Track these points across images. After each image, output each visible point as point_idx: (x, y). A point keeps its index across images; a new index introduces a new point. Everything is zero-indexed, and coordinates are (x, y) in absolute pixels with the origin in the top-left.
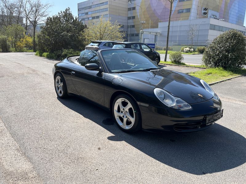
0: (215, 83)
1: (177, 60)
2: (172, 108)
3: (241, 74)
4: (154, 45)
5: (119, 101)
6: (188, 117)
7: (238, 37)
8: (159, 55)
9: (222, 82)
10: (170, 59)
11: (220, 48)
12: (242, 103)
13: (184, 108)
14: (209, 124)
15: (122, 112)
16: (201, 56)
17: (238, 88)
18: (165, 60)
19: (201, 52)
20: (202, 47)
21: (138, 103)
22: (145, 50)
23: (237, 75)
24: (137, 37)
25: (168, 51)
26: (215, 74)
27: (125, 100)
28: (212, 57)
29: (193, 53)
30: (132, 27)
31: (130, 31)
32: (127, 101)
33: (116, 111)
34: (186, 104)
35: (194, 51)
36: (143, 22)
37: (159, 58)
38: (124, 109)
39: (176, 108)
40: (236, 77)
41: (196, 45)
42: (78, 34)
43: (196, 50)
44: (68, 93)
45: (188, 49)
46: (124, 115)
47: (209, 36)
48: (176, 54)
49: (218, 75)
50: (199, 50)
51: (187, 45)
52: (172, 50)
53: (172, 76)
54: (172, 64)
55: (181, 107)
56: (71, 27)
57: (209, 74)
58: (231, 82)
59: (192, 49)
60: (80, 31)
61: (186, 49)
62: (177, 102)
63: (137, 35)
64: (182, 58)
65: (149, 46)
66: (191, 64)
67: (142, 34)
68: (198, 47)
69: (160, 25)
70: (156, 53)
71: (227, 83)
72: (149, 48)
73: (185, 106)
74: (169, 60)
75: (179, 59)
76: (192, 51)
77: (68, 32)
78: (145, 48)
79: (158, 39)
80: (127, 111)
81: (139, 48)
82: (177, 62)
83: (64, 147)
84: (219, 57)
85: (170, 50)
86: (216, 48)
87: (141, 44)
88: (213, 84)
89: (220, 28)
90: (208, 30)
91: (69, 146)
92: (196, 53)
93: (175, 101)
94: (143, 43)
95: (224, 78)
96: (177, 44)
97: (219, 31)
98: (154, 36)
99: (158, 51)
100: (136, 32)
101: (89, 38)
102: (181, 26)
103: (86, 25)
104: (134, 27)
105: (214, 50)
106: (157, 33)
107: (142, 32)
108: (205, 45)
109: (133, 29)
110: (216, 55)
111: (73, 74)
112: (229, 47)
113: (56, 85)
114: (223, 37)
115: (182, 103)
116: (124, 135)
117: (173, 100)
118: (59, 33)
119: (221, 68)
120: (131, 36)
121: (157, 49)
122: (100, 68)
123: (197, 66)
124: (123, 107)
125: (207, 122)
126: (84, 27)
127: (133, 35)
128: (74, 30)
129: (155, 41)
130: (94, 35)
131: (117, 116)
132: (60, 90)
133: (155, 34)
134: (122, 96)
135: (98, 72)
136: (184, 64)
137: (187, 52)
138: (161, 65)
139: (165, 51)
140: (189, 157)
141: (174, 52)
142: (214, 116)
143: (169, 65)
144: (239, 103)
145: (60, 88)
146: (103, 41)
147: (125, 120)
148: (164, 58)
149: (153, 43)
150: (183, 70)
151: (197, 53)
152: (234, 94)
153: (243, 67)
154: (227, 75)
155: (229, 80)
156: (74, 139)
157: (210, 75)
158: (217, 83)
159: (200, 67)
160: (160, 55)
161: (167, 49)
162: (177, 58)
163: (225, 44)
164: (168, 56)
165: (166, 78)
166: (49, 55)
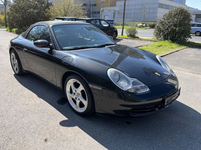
0: (166, 55)
1: (132, 34)
2: (127, 92)
3: (186, 46)
4: (113, 21)
5: (70, 83)
6: (146, 100)
7: (185, 13)
8: (116, 29)
9: (171, 54)
10: (127, 33)
11: (169, 23)
12: (191, 74)
13: (141, 90)
14: (167, 106)
15: (74, 94)
16: (153, 30)
17: (185, 59)
18: (122, 35)
19: (152, 27)
20: (152, 22)
21: (91, 86)
22: (104, 25)
23: (183, 47)
24: (98, 15)
25: (125, 27)
26: (165, 47)
27: (77, 81)
28: (162, 31)
29: (145, 28)
30: (94, 6)
31: (93, 9)
32: (78, 82)
33: (68, 92)
34: (144, 85)
35: (146, 26)
36: (103, 1)
37: (116, 32)
38: (76, 91)
39: (132, 91)
40: (182, 48)
41: (148, 20)
42: (44, 11)
43: (148, 25)
44: (23, 71)
45: (141, 24)
46: (77, 97)
47: (158, 13)
48: (132, 28)
49: (167, 47)
50: (150, 25)
51: (140, 21)
52: (128, 25)
53: (127, 51)
54: (128, 38)
55: (137, 89)
56: (36, 4)
57: (159, 46)
58: (178, 53)
59: (144, 25)
60: (46, 8)
61: (139, 24)
62: (134, 83)
63: (99, 13)
64: (136, 32)
65: (109, 22)
66: (144, 38)
67: (103, 12)
68: (149, 23)
69: (118, 3)
70: (113, 28)
71: (175, 55)
72: (108, 23)
73: (142, 88)
74: (125, 35)
75: (134, 34)
76: (144, 26)
77: (34, 9)
78: (104, 24)
79: (116, 16)
80: (79, 94)
81: (98, 23)
82: (133, 36)
83: (5, 140)
84: (168, 31)
85: (126, 25)
86: (165, 23)
87: (100, 20)
88: (164, 56)
89: (167, 7)
90: (157, 8)
91: (10, 139)
92: (147, 28)
93: (131, 82)
94: (104, 19)
95: (173, 49)
96: (132, 20)
97: (166, 9)
98: (113, 13)
99: (116, 27)
100: (97, 10)
101: (54, 15)
102: (135, 5)
103: (51, 3)
104: (96, 6)
105: (164, 24)
106: (115, 11)
107: (103, 10)
108: (155, 21)
109: (95, 7)
110: (165, 29)
111: (25, 51)
112: (177, 23)
113: (12, 62)
114: (171, 13)
115: (139, 84)
116: (78, 118)
117: (128, 82)
118: (26, 10)
119: (170, 41)
120: (94, 13)
121: (115, 25)
122: (51, 45)
123: (148, 39)
124: (75, 88)
125: (165, 105)
126: (49, 4)
127: (95, 13)
128: (40, 7)
129: (114, 18)
130: (59, 12)
131: (70, 98)
132: (16, 67)
133: (113, 11)
134: (73, 77)
135: (50, 49)
136: (138, 38)
137: (140, 27)
138: (118, 38)
139: (122, 26)
140: (147, 146)
141: (129, 27)
142: (173, 97)
143: (125, 38)
144: (188, 74)
145: (16, 65)
146: (66, 17)
147: (78, 102)
148: (121, 32)
149: (112, 20)
150: (137, 43)
151: (149, 28)
152: (183, 65)
153: (188, 39)
154: (175, 47)
155: (177, 51)
156: (19, 128)
157: (161, 47)
158: (167, 55)
159: (152, 40)
160: (118, 30)
161: (123, 25)
162: (132, 32)
163: (173, 20)
164: (124, 30)
165: (121, 54)
166: (18, 30)
